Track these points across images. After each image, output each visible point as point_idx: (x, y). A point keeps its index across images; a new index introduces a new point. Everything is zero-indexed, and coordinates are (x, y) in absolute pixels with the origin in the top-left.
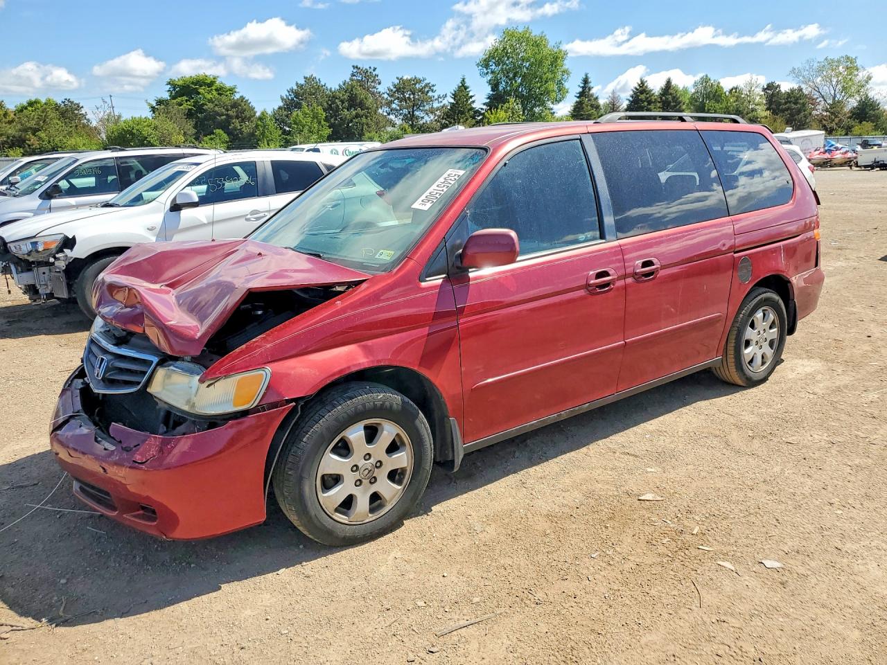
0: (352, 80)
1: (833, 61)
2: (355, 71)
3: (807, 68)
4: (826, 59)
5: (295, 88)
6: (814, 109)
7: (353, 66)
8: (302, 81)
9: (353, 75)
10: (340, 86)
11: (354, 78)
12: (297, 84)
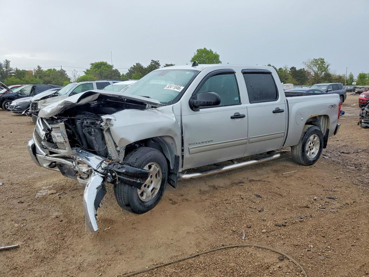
0: (151, 64)
1: (316, 60)
2: (152, 61)
3: (308, 62)
4: (314, 59)
5: (133, 67)
6: (309, 76)
7: (152, 60)
8: (135, 65)
9: (151, 63)
10: (148, 67)
11: (152, 64)
12: (134, 65)
